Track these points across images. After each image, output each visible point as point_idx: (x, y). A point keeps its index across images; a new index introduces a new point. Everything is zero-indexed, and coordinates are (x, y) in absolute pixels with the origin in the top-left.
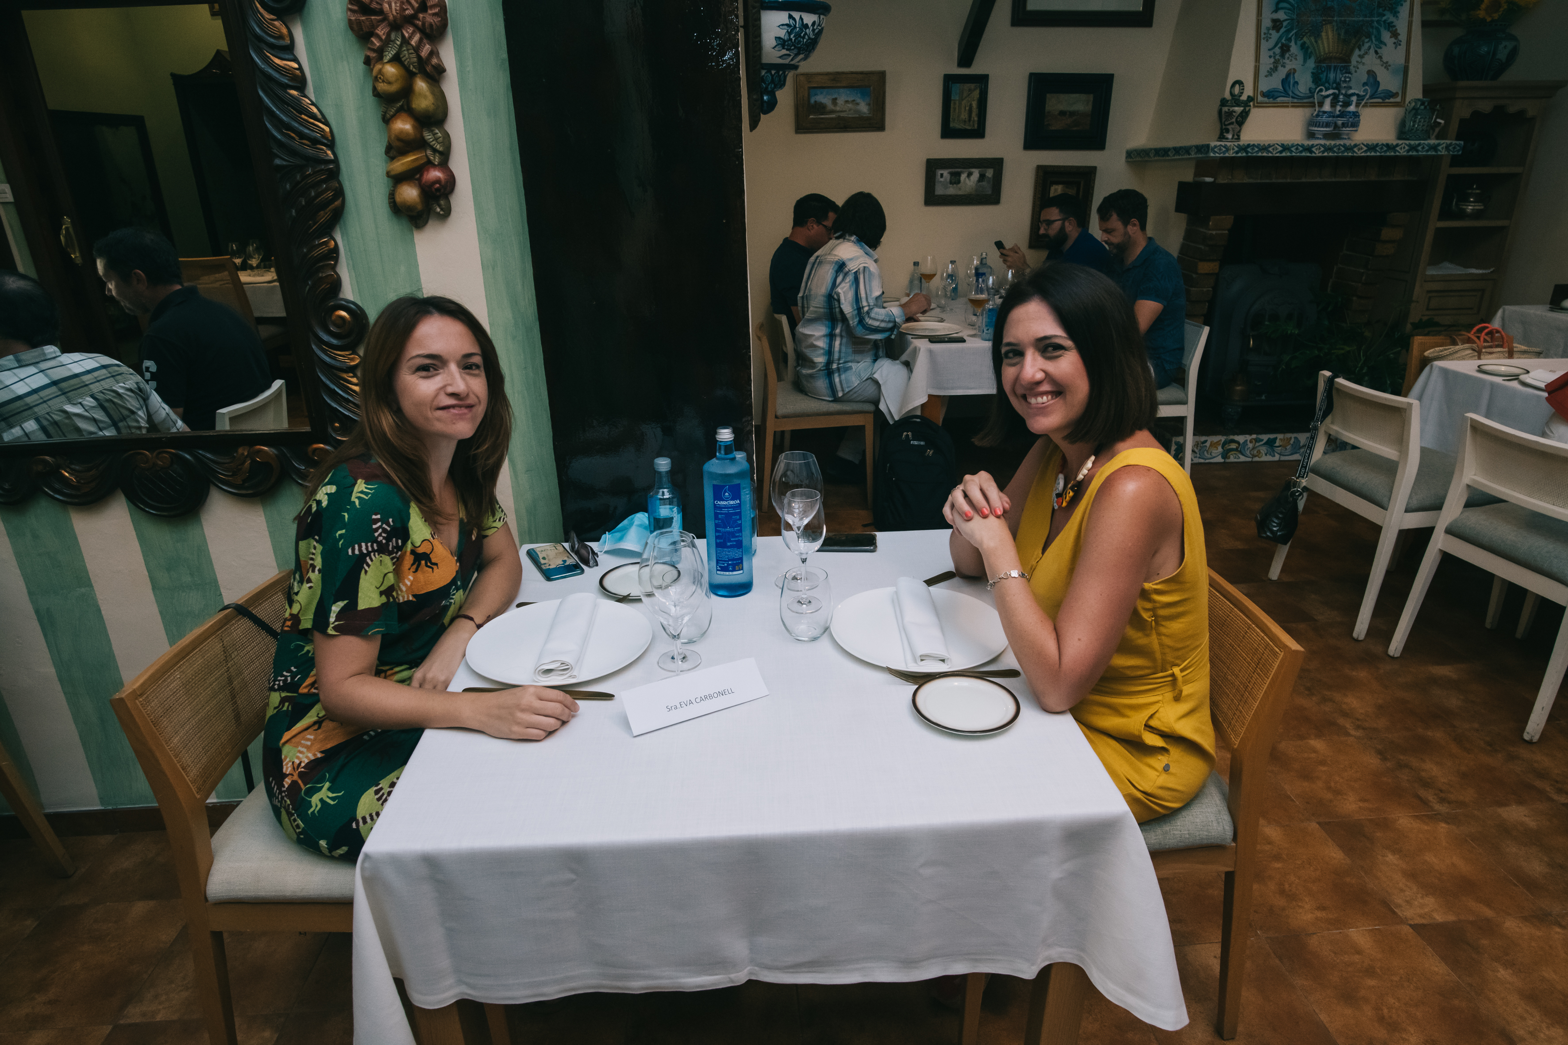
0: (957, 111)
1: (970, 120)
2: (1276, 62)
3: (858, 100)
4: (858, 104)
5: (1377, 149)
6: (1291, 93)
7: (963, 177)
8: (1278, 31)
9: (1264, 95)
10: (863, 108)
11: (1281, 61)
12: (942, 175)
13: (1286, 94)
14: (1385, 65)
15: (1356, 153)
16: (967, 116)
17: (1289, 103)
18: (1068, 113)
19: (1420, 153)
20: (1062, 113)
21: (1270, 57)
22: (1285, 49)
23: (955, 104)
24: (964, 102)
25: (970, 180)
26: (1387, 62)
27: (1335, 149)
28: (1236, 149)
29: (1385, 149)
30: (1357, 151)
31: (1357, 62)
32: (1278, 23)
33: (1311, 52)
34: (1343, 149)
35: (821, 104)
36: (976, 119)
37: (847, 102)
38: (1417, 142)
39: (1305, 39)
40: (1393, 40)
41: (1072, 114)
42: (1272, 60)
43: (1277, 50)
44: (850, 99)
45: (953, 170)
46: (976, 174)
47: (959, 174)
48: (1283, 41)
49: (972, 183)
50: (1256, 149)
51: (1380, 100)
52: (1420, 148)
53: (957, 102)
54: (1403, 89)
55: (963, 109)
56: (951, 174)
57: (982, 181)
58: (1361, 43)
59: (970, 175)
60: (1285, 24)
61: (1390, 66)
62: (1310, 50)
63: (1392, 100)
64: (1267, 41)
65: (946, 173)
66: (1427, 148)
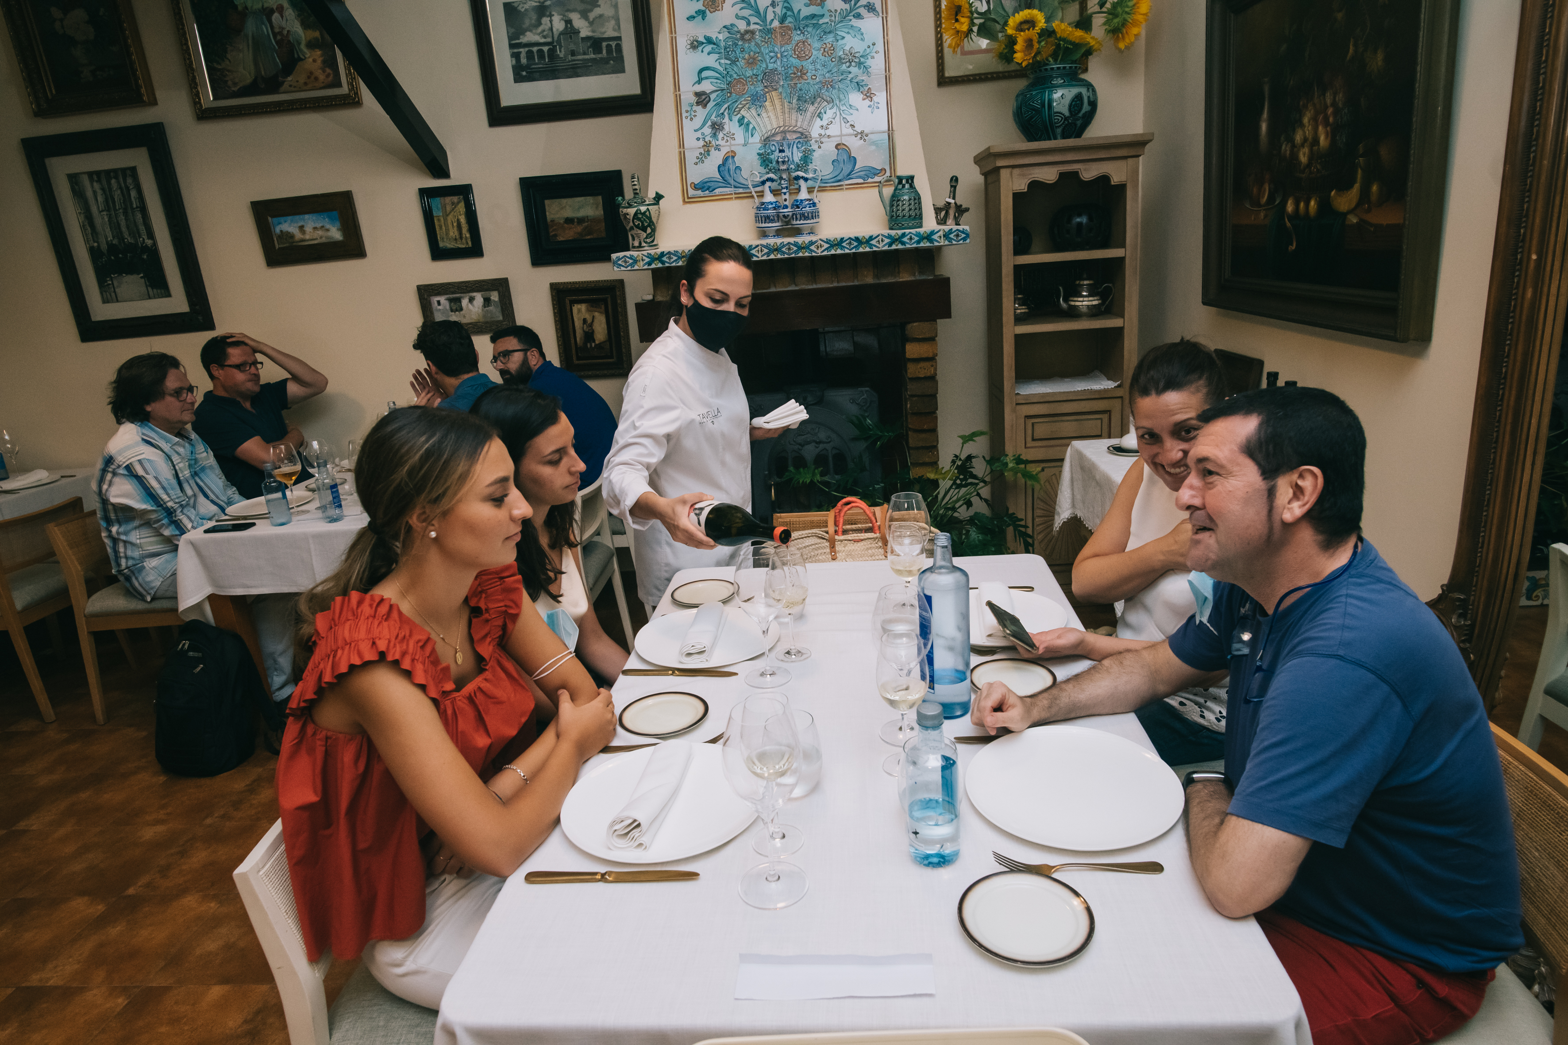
0: (444, 227)
1: (461, 238)
2: (707, 145)
3: (328, 226)
4: (328, 230)
5: (844, 244)
6: (732, 182)
7: (465, 302)
8: (705, 106)
9: (696, 187)
10: (336, 234)
11: (713, 143)
12: (439, 303)
13: (726, 183)
14: (859, 136)
15: (815, 252)
16: (457, 233)
17: (732, 194)
18: (576, 220)
19: (908, 246)
20: (569, 221)
21: (698, 139)
22: (717, 127)
23: (439, 220)
24: (450, 218)
25: (473, 306)
26: (862, 133)
27: (784, 249)
28: (647, 260)
29: (856, 244)
30: (815, 250)
31: (820, 135)
32: (704, 97)
33: (754, 128)
34: (795, 248)
35: (288, 233)
36: (468, 235)
37: (315, 228)
38: (900, 232)
39: (743, 112)
40: (867, 102)
41: (581, 220)
42: (701, 143)
43: (707, 130)
44: (319, 225)
45: (451, 296)
46: (479, 299)
47: (459, 300)
48: (713, 117)
49: (477, 309)
50: (675, 258)
51: (861, 181)
52: (905, 239)
53: (442, 219)
54: (890, 164)
55: (450, 226)
56: (450, 300)
57: (488, 306)
58: (822, 111)
59: (471, 300)
60: (713, 96)
61: (867, 136)
62: (751, 127)
63: (877, 179)
64: (691, 119)
65: (442, 299)
66: (916, 239)
